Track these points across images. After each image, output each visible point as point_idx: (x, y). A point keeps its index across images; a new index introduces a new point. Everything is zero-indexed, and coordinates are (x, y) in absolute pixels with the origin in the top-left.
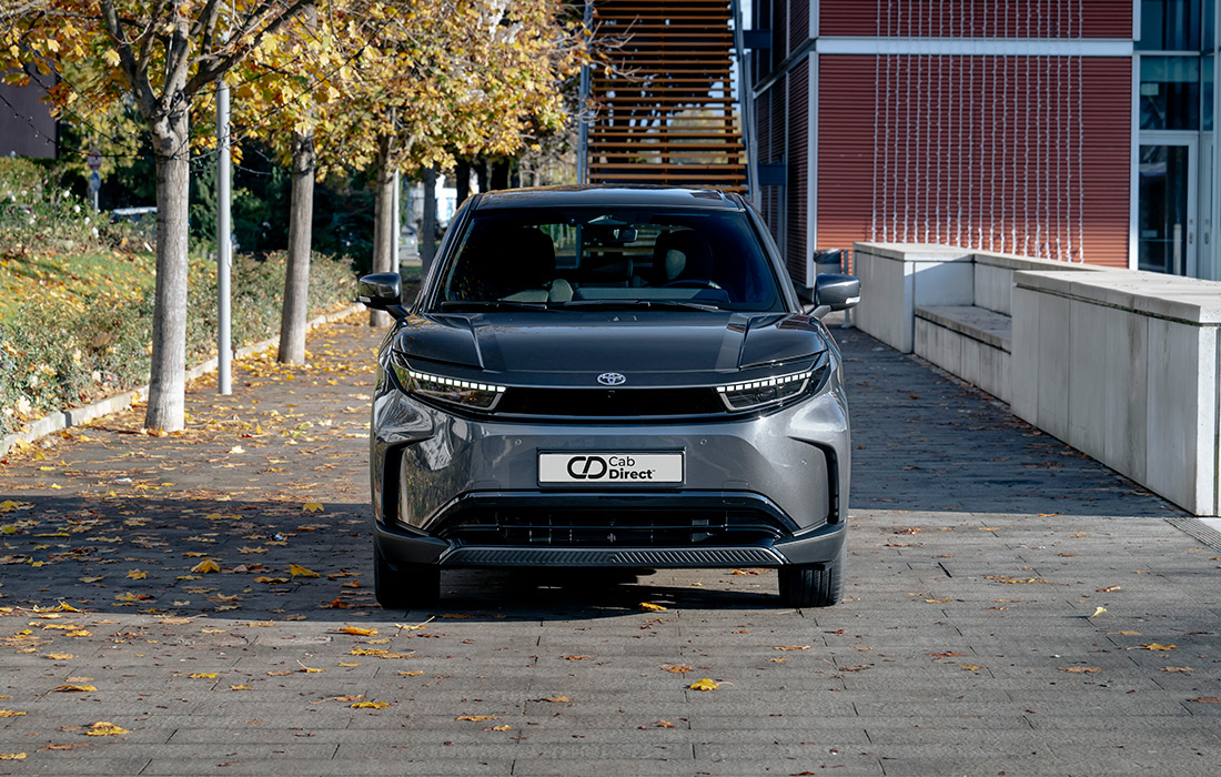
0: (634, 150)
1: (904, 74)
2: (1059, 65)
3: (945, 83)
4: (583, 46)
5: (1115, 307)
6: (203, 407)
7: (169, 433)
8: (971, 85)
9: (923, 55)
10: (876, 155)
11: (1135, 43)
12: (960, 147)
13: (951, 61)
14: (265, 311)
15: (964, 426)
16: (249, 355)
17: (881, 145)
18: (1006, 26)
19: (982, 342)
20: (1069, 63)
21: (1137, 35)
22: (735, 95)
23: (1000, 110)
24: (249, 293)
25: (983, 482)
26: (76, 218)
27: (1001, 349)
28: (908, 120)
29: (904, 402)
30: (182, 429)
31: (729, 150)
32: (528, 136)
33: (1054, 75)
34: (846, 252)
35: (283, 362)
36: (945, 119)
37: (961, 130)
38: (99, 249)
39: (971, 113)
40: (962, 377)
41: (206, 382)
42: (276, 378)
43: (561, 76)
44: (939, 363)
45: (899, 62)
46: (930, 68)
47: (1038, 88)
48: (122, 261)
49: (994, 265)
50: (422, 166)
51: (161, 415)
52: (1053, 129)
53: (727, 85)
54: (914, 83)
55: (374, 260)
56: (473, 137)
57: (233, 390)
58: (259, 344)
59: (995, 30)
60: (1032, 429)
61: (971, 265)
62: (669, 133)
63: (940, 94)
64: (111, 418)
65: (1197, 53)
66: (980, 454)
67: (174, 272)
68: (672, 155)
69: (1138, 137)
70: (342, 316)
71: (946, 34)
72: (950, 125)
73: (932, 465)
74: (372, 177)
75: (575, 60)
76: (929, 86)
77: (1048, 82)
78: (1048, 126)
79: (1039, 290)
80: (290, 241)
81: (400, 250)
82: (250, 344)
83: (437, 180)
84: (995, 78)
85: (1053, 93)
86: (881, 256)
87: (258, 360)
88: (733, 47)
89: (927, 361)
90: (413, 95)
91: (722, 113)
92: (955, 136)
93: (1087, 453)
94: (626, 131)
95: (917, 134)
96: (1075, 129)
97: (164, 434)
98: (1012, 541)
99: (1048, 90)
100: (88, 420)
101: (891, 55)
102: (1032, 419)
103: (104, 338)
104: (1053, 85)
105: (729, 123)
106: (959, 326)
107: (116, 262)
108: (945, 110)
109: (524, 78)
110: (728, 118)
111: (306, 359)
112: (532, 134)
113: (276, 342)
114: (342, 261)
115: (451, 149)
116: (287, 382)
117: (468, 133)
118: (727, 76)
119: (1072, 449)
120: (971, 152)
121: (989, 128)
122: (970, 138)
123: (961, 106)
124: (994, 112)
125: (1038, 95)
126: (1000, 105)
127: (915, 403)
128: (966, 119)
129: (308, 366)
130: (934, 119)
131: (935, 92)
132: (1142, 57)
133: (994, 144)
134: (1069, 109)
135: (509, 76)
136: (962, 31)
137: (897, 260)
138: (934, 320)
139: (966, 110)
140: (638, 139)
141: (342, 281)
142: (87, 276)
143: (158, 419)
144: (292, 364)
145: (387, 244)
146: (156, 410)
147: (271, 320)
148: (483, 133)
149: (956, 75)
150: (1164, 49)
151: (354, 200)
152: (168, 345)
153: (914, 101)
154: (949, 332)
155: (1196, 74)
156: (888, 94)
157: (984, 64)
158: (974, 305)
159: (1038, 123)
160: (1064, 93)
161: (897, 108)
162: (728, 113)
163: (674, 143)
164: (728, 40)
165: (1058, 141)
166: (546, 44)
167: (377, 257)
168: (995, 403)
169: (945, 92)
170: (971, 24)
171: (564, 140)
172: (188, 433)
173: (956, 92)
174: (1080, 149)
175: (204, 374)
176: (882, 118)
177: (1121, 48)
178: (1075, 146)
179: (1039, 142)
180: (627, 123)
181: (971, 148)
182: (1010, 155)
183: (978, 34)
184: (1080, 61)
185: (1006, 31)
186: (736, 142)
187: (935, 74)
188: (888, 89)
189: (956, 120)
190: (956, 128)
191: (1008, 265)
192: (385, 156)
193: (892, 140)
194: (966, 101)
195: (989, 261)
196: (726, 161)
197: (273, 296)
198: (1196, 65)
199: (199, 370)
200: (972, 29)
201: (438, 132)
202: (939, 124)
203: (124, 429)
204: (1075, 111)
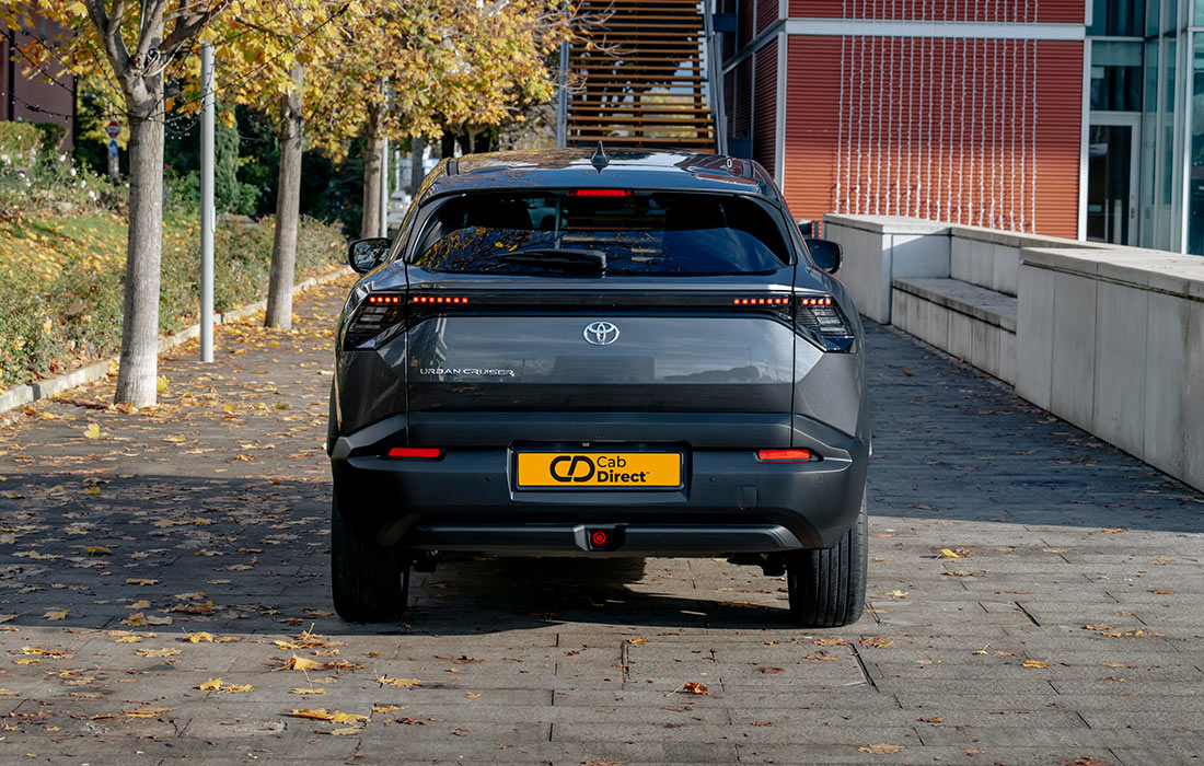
0: (605, 123)
1: (868, 54)
2: (1015, 48)
3: (907, 63)
4: (566, 22)
5: (1161, 291)
6: (182, 377)
7: (140, 410)
8: (931, 65)
9: (886, 37)
10: (841, 131)
11: (1087, 28)
12: (920, 125)
13: (913, 42)
14: (255, 274)
15: (972, 409)
16: (237, 318)
17: (845, 121)
18: (966, 10)
19: (975, 318)
20: (1025, 46)
21: (1089, 21)
22: (703, 74)
23: (959, 90)
24: (240, 257)
25: (1020, 483)
26: (73, 181)
27: (998, 326)
28: (871, 98)
29: (900, 380)
30: (154, 404)
31: (698, 125)
32: (512, 108)
33: (1010, 57)
34: (817, 223)
35: (270, 326)
36: (906, 97)
37: (921, 108)
38: (97, 211)
39: (931, 92)
40: (949, 351)
41: (190, 348)
42: (261, 345)
43: (545, 50)
44: (921, 336)
45: (864, 43)
46: (892, 49)
47: (995, 69)
48: (119, 223)
49: (974, 239)
50: (410, 135)
51: (132, 390)
52: (1009, 108)
53: (696, 64)
54: (878, 63)
55: (363, 225)
56: (460, 107)
57: (216, 358)
58: (248, 307)
59: (955, 14)
60: (1045, 414)
61: (947, 238)
62: (643, 108)
63: (902, 74)
64: (84, 390)
65: (1141, 39)
66: (1003, 445)
67: (146, 240)
68: (644, 129)
69: (1087, 118)
70: (332, 278)
71: (909, 17)
72: (911, 104)
73: (956, 460)
74: (361, 146)
75: (558, 36)
76: (892, 66)
77: (1004, 64)
78: (1003, 106)
79: (1053, 269)
80: (278, 207)
81: (388, 214)
82: (238, 307)
83: (425, 150)
84: (954, 59)
85: (1009, 74)
86: (854, 228)
87: (247, 324)
88: (702, 29)
89: (906, 332)
90: (402, 66)
91: (691, 91)
92: (916, 115)
93: (1119, 446)
94: (599, 106)
95: (880, 111)
96: (1029, 108)
97: (134, 410)
98: (1088, 569)
99: (1004, 71)
100: (57, 393)
101: (856, 37)
102: (1044, 403)
103: (80, 305)
104: (1009, 67)
105: (698, 100)
106: (945, 300)
107: (112, 224)
108: (906, 89)
109: (513, 49)
110: (697, 95)
111: (293, 323)
112: (516, 106)
113: (264, 305)
114: (332, 225)
115: (439, 118)
116: (272, 349)
117: (456, 102)
118: (696, 56)
119: (1101, 441)
120: (930, 129)
121: (948, 107)
122: (930, 115)
123: (922, 85)
124: (953, 92)
125: (995, 76)
126: (958, 85)
127: (912, 381)
128: (926, 98)
129: (295, 332)
130: (896, 97)
131: (897, 72)
132: (1094, 42)
133: (952, 122)
134: (1025, 90)
135: (496, 47)
136: (924, 14)
137: (875, 232)
138: (915, 292)
139: (926, 89)
140: (610, 113)
141: (333, 245)
142: (80, 238)
143: (129, 394)
144: (278, 329)
145: (376, 209)
146: (126, 384)
147: (261, 283)
148: (470, 104)
149: (918, 55)
150: (1107, 34)
151: (348, 168)
152: (139, 315)
153: (877, 80)
154: (934, 305)
155: (1140, 58)
156: (853, 74)
157: (944, 46)
158: (950, 277)
159: (994, 103)
160: (1020, 75)
161: (861, 87)
162: (697, 91)
163: (646, 118)
164: (697, 22)
165: (1013, 120)
166: (530, 20)
167: (366, 222)
168: (993, 382)
169: (907, 72)
170: (933, 8)
171: (540, 115)
172: (159, 410)
173: (917, 72)
174: (1034, 127)
175: (190, 339)
176: (846, 96)
177: (1074, 32)
178: (1029, 125)
179: (995, 121)
180: (599, 98)
181: (930, 125)
182: (968, 132)
183: (939, 17)
184: (1035, 44)
185: (966, 15)
186: (706, 117)
187: (897, 55)
188: (853, 68)
189: (916, 98)
190: (916, 106)
191: (992, 239)
192: (375, 127)
193: (856, 117)
194: (927, 81)
195: (969, 235)
196: (695, 135)
197: (263, 259)
198: (1140, 49)
199: (184, 335)
200: (933, 13)
201: (425, 102)
202: (900, 103)
203: (94, 403)
204: (1030, 92)
